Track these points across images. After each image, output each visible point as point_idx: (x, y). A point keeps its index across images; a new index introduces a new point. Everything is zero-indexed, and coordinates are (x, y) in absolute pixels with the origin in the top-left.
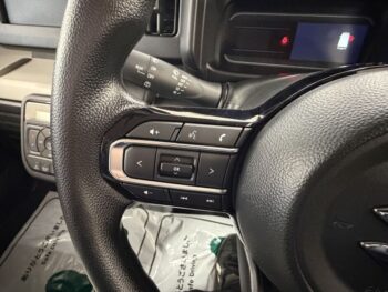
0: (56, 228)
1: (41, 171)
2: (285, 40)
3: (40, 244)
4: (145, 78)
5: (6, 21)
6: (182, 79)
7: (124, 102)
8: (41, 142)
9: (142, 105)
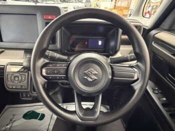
0: (11, 120)
1: (12, 88)
2: (86, 43)
3: (3, 129)
4: (49, 56)
5: (2, 41)
6: (57, 55)
7: (45, 61)
8: (13, 78)
9: (48, 61)
